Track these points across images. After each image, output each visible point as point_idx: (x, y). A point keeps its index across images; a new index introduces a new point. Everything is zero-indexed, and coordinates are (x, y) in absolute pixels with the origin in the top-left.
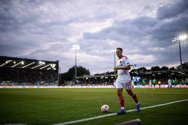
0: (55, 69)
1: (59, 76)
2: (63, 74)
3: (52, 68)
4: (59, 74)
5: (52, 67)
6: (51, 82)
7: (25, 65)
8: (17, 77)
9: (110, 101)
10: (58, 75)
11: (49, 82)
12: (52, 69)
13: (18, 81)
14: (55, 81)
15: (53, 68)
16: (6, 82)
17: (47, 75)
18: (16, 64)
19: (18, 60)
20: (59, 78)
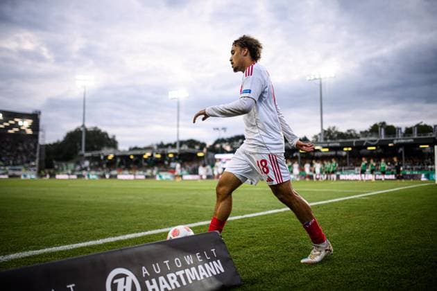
0: (29, 132)
1: (41, 150)
2: (50, 145)
3: (21, 130)
4: (41, 146)
5: (22, 128)
6: (18, 165)
10: (38, 149)
11: (14, 165)
12: (23, 133)
14: (28, 162)
15: (24, 130)
17: (9, 147)
20: (40, 155)
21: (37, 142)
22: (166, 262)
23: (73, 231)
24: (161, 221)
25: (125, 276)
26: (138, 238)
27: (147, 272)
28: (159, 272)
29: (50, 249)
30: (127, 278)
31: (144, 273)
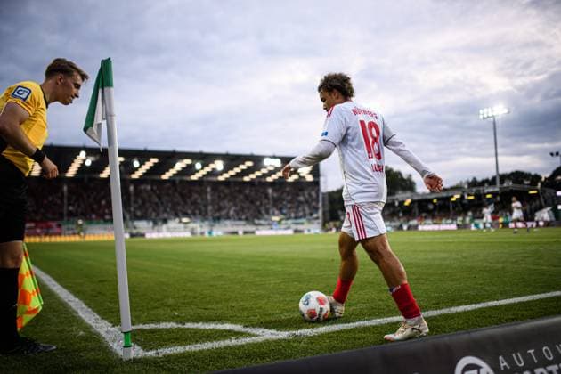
0: (310, 178)
1: (323, 198)
2: (333, 192)
3: (300, 177)
4: (323, 194)
5: (302, 175)
6: (300, 218)
7: (225, 170)
8: (206, 206)
9: (488, 264)
10: (321, 196)
11: (296, 218)
12: (302, 180)
13: (211, 218)
14: (311, 214)
15: (304, 177)
16: (180, 222)
17: (289, 198)
18: (202, 169)
19: (206, 158)
20: (324, 205)
21: (318, 190)
22: (531, 351)
23: (383, 301)
24: (495, 288)
25: (478, 367)
26: (469, 311)
27: (505, 364)
28: (523, 364)
29: (362, 323)
30: (481, 370)
31: (502, 365)
